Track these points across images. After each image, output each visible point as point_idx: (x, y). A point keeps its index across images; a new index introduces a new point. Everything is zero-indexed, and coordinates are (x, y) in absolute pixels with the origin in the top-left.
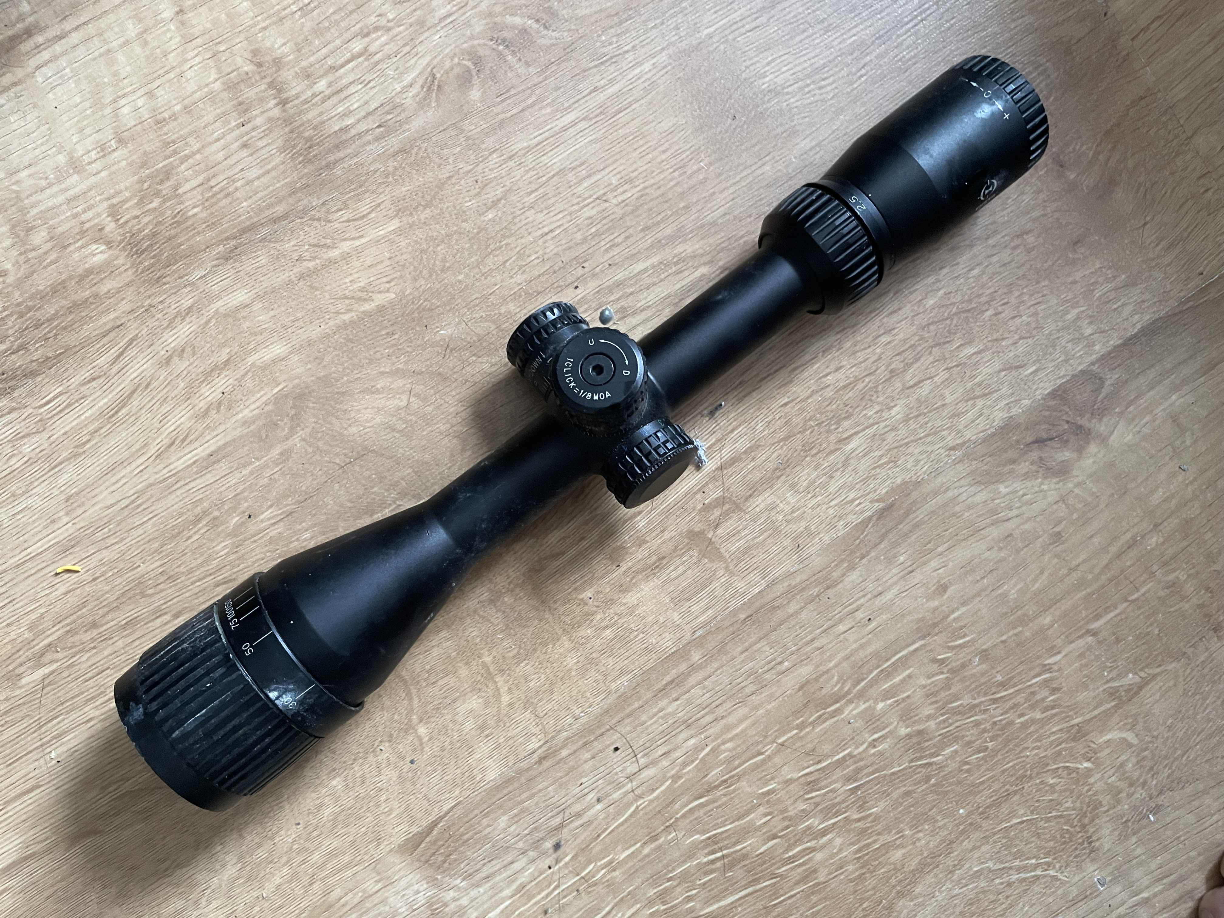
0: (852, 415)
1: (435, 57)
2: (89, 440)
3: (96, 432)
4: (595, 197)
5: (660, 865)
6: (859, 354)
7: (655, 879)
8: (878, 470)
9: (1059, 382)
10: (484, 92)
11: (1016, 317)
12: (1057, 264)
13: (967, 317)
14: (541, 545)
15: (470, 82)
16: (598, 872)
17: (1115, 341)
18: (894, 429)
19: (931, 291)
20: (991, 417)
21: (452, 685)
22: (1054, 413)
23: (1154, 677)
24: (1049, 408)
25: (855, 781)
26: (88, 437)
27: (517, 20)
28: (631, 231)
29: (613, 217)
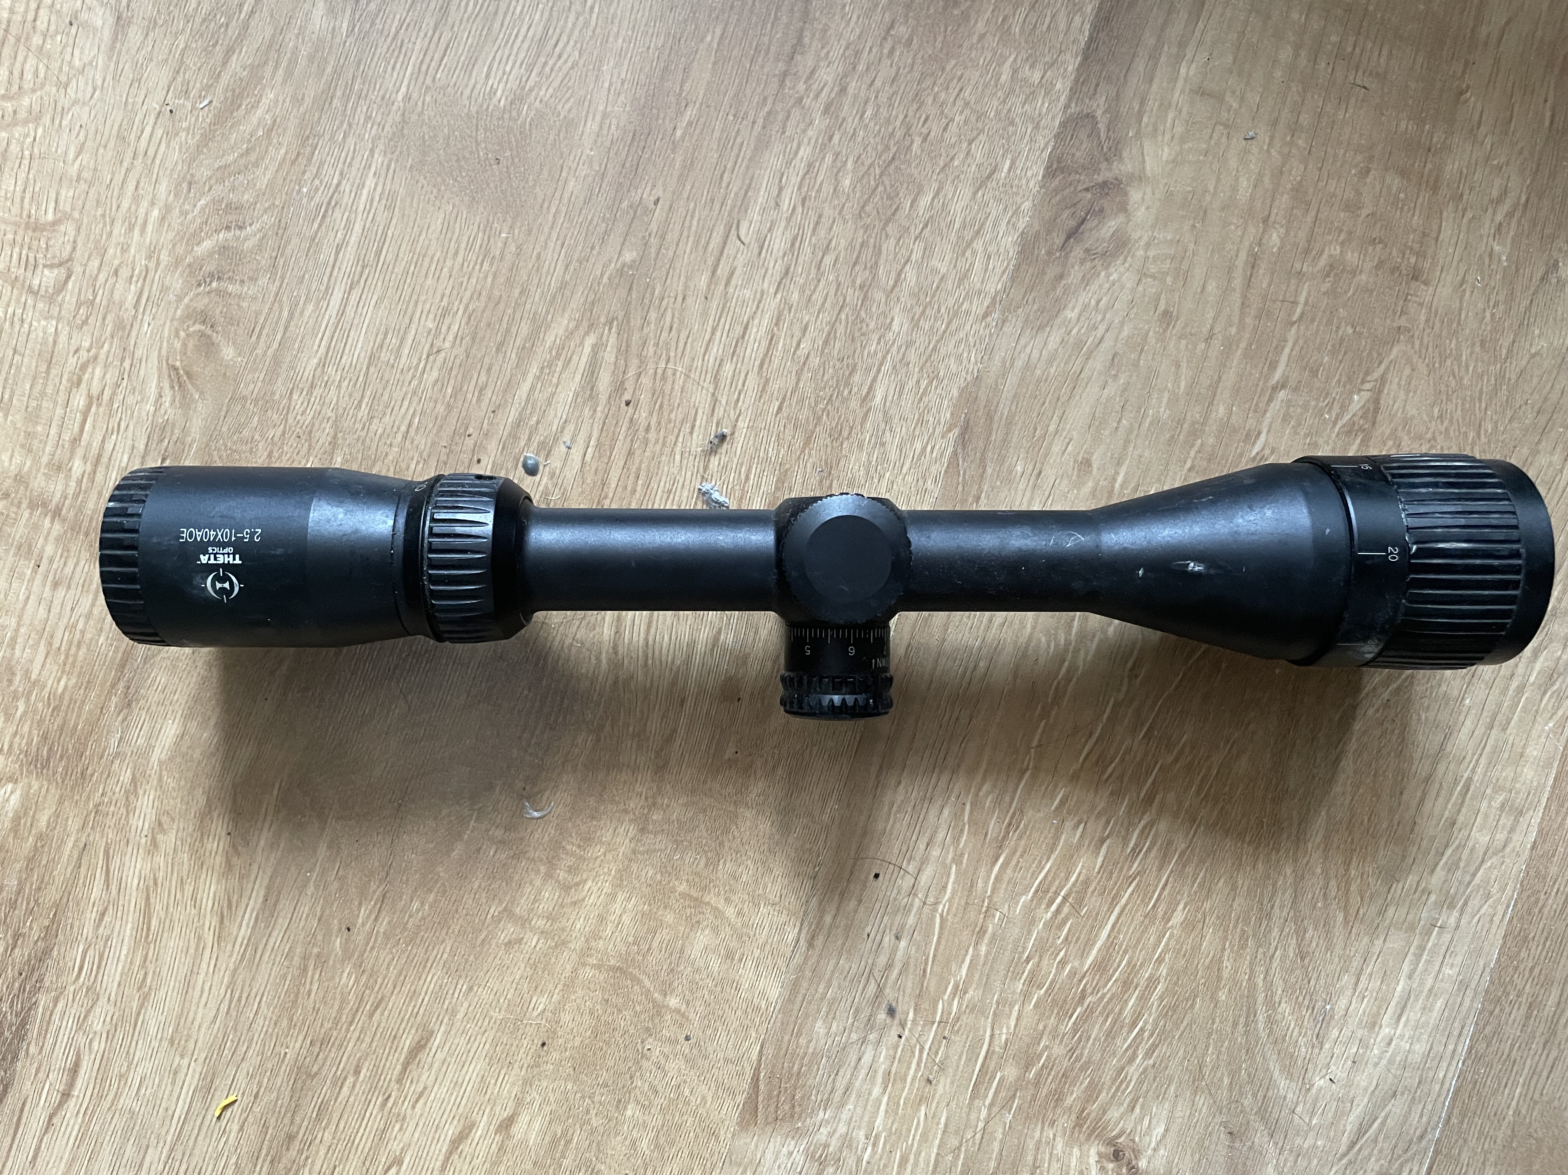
0: (855, 365)
1: (160, 348)
2: (146, 973)
3: (145, 960)
4: (424, 357)
5: (1007, 953)
6: (814, 297)
7: (1013, 971)
8: (925, 399)
9: (1046, 155)
10: (233, 343)
11: (947, 125)
12: (948, 33)
13: (896, 168)
14: (648, 739)
15: (213, 344)
16: (950, 1004)
17: (1072, 63)
18: (909, 344)
19: (839, 171)
20: (1002, 250)
21: (668, 938)
22: (1066, 192)
23: (1383, 379)
24: (1056, 191)
25: (1143, 724)
26: (142, 971)
27: (207, 244)
28: (487, 360)
29: (458, 362)
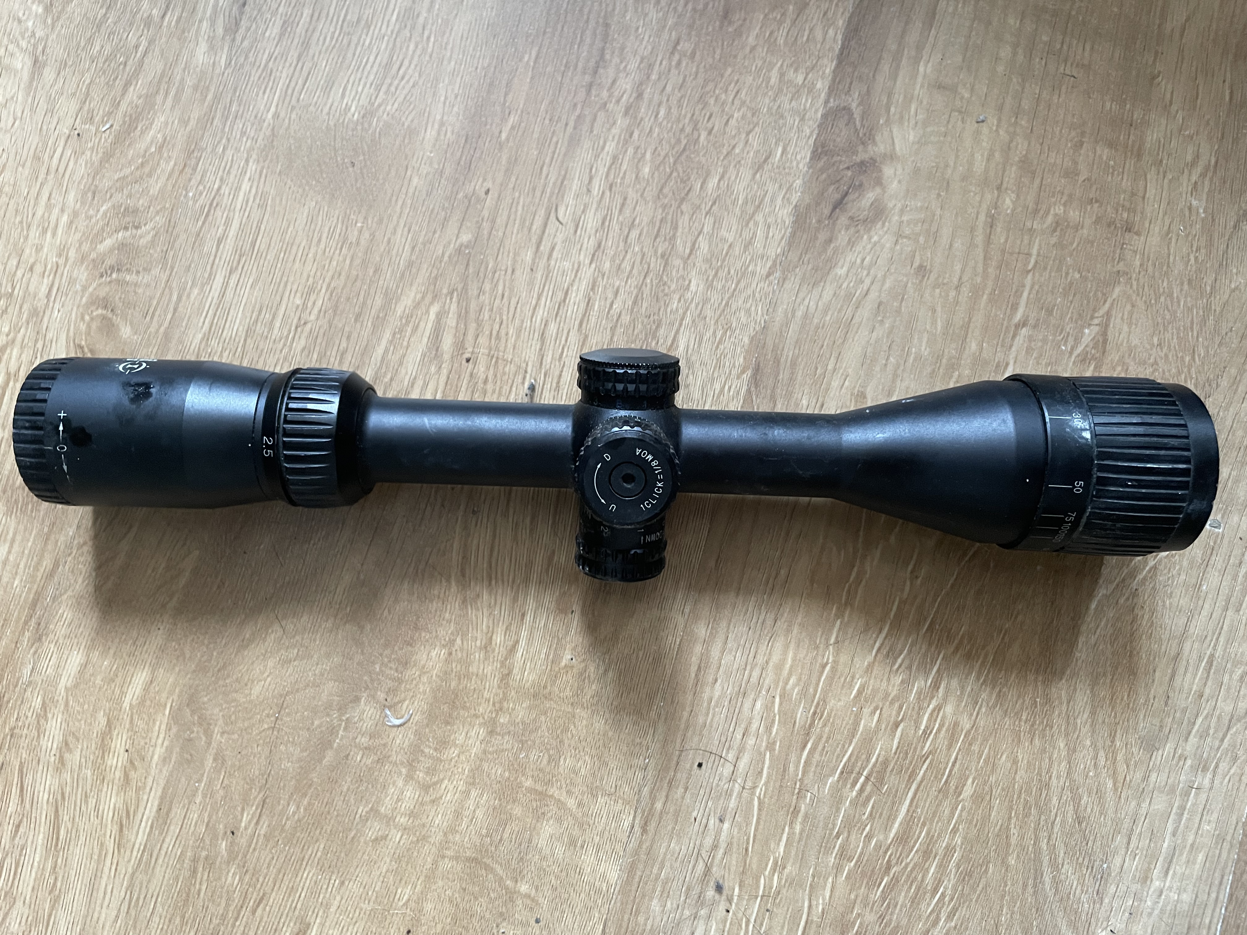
0: (661, 320)
1: (68, 330)
2: (56, 879)
3: (55, 867)
4: (293, 328)
5: (819, 830)
6: (623, 266)
7: (825, 847)
8: (721, 347)
9: (811, 141)
10: (131, 324)
11: (728, 120)
12: (725, 47)
13: (687, 156)
14: (494, 651)
15: (113, 325)
16: (771, 880)
17: (829, 67)
18: (706, 301)
19: (639, 161)
20: (779, 221)
21: (517, 830)
22: (830, 171)
23: (1108, 314)
24: (822, 171)
25: (925, 619)
26: (53, 877)
27: (108, 242)
28: (347, 329)
29: (322, 331)
